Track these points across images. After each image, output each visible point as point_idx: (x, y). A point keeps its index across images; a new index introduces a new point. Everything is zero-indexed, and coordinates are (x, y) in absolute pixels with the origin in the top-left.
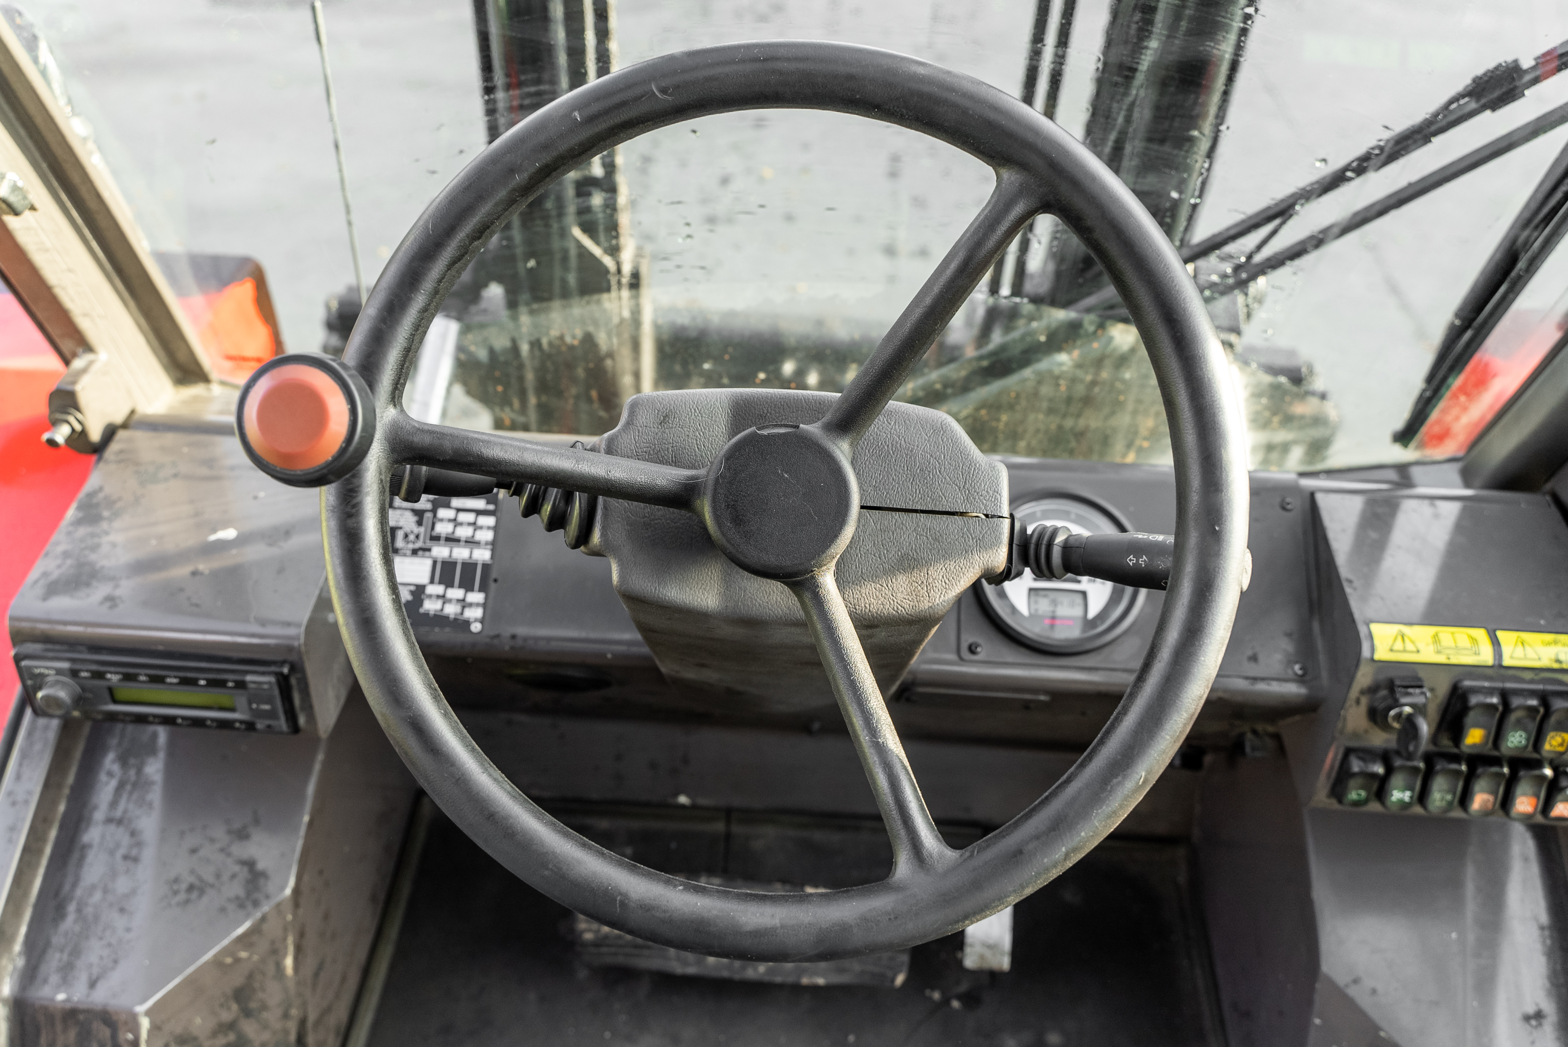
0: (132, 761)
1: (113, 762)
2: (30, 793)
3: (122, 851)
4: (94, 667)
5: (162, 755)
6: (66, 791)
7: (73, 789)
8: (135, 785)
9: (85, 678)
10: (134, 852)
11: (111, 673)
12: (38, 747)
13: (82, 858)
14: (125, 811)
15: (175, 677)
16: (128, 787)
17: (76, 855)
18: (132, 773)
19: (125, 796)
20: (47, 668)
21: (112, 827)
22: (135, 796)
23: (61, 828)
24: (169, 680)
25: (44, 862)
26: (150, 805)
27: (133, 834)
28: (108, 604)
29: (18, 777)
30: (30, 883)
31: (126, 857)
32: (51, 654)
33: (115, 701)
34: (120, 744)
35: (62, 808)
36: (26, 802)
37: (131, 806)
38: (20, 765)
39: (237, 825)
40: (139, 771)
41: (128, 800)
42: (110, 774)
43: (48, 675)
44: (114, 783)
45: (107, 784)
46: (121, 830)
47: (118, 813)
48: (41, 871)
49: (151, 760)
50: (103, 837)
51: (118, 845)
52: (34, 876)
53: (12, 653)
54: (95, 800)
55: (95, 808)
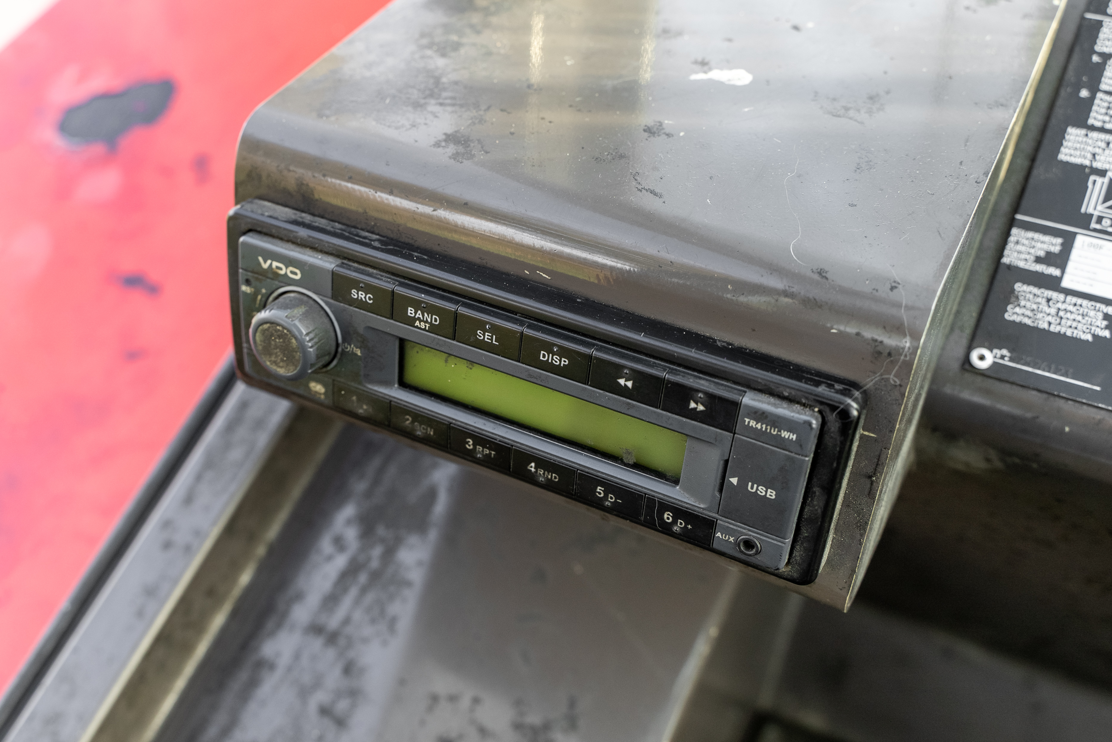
0: (381, 531)
1: (349, 522)
2: (199, 534)
3: (320, 697)
4: (386, 284)
5: (433, 535)
6: (261, 551)
7: (272, 550)
8: (375, 576)
9: (361, 305)
10: (342, 706)
11: (417, 305)
12: (236, 454)
13: (253, 683)
14: (347, 621)
15: (563, 352)
16: (363, 578)
17: (243, 676)
18: (377, 552)
19: (353, 592)
20: (289, 262)
21: (317, 643)
22: (370, 597)
23: (234, 614)
24: (544, 356)
25: (190, 668)
26: (393, 622)
27: (348, 669)
28: (451, 149)
29: (189, 499)
30: (155, 702)
31: (325, 711)
32: (303, 233)
33: (404, 384)
34: (368, 494)
35: (245, 578)
36: (188, 550)
37: (358, 615)
38: (199, 478)
39: (534, 719)
40: (389, 553)
41: (357, 602)
42: (339, 543)
43: (287, 281)
44: (341, 561)
45: (330, 558)
46: (331, 653)
47: (334, 622)
48: (180, 684)
49: (413, 539)
50: (297, 656)
51: (317, 684)
52: (165, 692)
53: (231, 212)
54: (301, 582)
55: (299, 597)
